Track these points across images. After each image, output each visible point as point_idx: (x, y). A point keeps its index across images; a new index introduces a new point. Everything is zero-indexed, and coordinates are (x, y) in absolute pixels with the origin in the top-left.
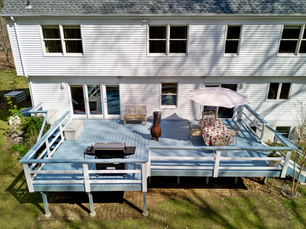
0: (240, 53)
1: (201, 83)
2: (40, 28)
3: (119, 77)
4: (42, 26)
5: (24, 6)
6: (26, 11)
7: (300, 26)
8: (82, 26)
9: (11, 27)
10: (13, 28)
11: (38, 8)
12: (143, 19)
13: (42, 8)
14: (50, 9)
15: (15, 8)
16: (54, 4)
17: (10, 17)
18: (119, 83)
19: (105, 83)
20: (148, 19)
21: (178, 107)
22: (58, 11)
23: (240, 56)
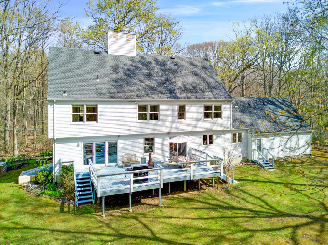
0: (186, 119)
1: (167, 137)
2: (71, 106)
3: (119, 136)
4: (72, 106)
5: (61, 94)
6: (64, 97)
7: (212, 105)
8: (98, 105)
9: (51, 106)
10: (52, 107)
11: (71, 95)
12: (135, 102)
13: (74, 95)
14: (79, 95)
15: (56, 95)
16: (80, 93)
17: (54, 100)
18: (118, 140)
19: (108, 141)
20: (138, 101)
21: (155, 153)
22: (85, 97)
23: (186, 120)
